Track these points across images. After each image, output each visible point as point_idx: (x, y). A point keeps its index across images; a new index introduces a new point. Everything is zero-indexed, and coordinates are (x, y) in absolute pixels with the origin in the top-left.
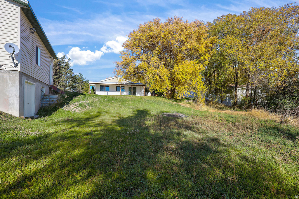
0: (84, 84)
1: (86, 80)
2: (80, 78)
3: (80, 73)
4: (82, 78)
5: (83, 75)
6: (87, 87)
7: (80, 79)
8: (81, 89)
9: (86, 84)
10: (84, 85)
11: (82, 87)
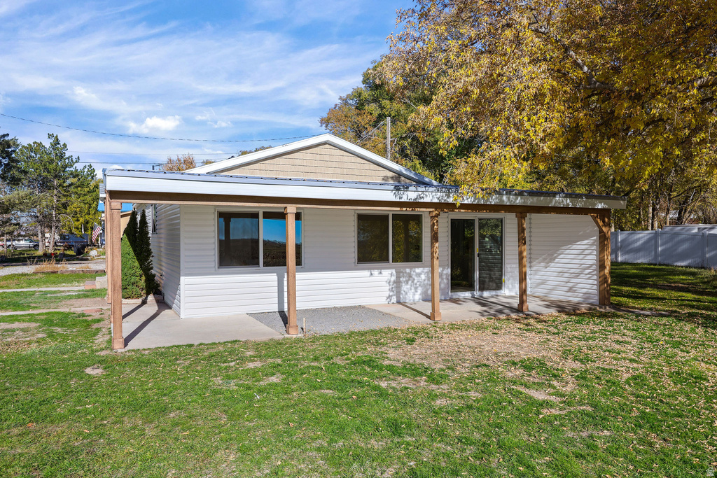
0: (70, 185)
1: (79, 166)
2: (53, 156)
3: (50, 136)
4: (61, 157)
5: (65, 145)
6: (88, 198)
7: (51, 161)
8: (57, 208)
9: (82, 186)
10: (72, 189)
11: (63, 200)
